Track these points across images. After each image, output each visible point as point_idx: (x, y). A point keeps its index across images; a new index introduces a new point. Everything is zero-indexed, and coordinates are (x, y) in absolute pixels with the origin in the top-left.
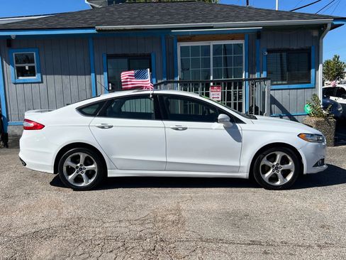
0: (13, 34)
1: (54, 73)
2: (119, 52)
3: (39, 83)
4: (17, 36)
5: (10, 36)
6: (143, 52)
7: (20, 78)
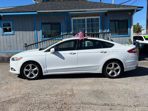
0: (2, 14)
1: (19, 30)
7: (5, 33)
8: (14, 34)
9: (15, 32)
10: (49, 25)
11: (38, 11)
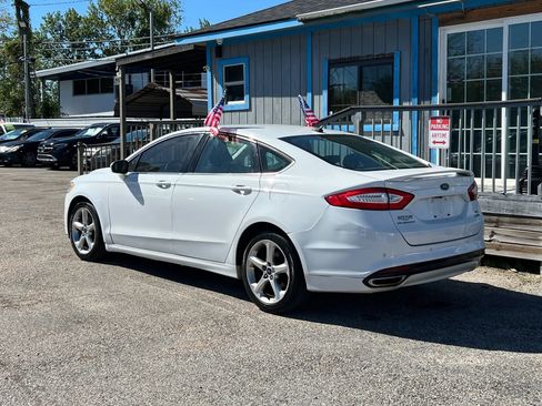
0: (219, 37)
1: (264, 95)
2: (345, 54)
3: (247, 110)
4: (224, 39)
5: (215, 41)
6: (371, 53)
7: (230, 103)
8: (250, 110)
9: (253, 99)
10: (354, 69)
11: (300, 16)
